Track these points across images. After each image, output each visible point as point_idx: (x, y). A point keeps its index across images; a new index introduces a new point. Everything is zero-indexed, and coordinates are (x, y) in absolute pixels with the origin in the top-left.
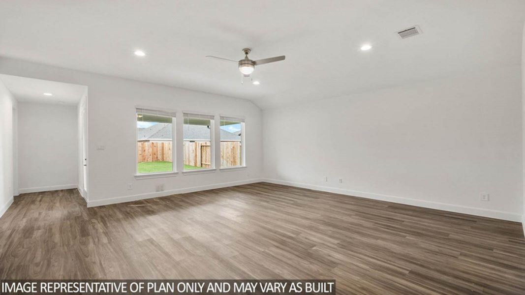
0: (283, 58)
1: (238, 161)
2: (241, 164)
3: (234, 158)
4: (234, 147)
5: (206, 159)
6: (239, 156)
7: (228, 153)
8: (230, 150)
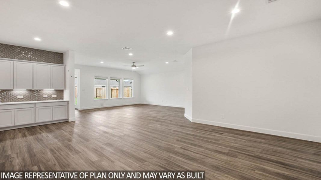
0: (144, 66)
1: (130, 95)
2: (131, 96)
3: (128, 95)
4: (128, 90)
5: (114, 96)
6: (131, 94)
7: (125, 92)
8: (126, 91)
